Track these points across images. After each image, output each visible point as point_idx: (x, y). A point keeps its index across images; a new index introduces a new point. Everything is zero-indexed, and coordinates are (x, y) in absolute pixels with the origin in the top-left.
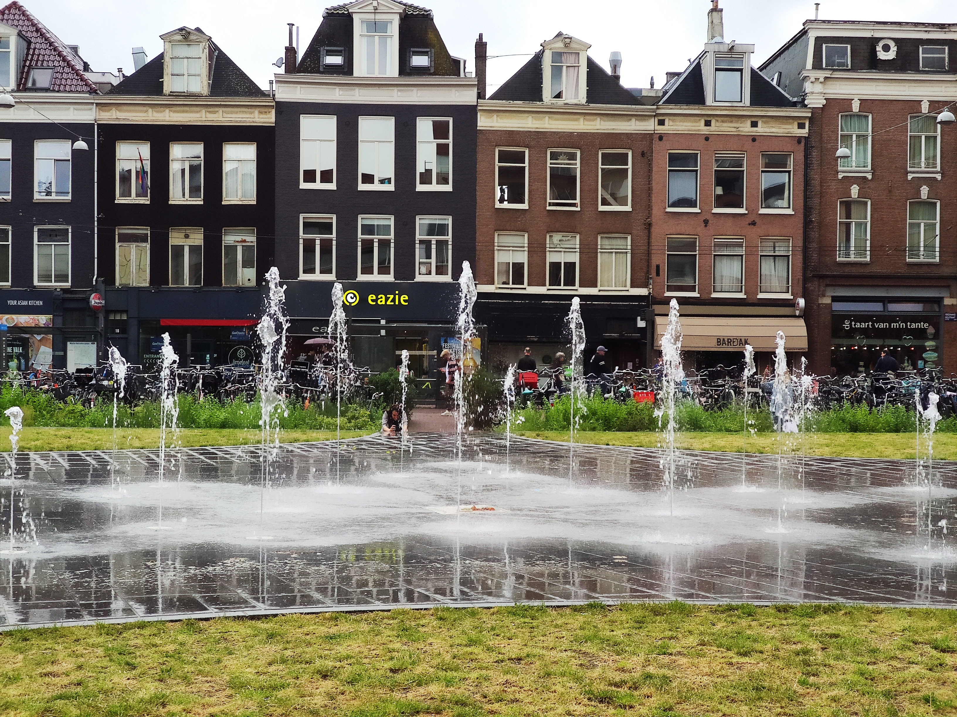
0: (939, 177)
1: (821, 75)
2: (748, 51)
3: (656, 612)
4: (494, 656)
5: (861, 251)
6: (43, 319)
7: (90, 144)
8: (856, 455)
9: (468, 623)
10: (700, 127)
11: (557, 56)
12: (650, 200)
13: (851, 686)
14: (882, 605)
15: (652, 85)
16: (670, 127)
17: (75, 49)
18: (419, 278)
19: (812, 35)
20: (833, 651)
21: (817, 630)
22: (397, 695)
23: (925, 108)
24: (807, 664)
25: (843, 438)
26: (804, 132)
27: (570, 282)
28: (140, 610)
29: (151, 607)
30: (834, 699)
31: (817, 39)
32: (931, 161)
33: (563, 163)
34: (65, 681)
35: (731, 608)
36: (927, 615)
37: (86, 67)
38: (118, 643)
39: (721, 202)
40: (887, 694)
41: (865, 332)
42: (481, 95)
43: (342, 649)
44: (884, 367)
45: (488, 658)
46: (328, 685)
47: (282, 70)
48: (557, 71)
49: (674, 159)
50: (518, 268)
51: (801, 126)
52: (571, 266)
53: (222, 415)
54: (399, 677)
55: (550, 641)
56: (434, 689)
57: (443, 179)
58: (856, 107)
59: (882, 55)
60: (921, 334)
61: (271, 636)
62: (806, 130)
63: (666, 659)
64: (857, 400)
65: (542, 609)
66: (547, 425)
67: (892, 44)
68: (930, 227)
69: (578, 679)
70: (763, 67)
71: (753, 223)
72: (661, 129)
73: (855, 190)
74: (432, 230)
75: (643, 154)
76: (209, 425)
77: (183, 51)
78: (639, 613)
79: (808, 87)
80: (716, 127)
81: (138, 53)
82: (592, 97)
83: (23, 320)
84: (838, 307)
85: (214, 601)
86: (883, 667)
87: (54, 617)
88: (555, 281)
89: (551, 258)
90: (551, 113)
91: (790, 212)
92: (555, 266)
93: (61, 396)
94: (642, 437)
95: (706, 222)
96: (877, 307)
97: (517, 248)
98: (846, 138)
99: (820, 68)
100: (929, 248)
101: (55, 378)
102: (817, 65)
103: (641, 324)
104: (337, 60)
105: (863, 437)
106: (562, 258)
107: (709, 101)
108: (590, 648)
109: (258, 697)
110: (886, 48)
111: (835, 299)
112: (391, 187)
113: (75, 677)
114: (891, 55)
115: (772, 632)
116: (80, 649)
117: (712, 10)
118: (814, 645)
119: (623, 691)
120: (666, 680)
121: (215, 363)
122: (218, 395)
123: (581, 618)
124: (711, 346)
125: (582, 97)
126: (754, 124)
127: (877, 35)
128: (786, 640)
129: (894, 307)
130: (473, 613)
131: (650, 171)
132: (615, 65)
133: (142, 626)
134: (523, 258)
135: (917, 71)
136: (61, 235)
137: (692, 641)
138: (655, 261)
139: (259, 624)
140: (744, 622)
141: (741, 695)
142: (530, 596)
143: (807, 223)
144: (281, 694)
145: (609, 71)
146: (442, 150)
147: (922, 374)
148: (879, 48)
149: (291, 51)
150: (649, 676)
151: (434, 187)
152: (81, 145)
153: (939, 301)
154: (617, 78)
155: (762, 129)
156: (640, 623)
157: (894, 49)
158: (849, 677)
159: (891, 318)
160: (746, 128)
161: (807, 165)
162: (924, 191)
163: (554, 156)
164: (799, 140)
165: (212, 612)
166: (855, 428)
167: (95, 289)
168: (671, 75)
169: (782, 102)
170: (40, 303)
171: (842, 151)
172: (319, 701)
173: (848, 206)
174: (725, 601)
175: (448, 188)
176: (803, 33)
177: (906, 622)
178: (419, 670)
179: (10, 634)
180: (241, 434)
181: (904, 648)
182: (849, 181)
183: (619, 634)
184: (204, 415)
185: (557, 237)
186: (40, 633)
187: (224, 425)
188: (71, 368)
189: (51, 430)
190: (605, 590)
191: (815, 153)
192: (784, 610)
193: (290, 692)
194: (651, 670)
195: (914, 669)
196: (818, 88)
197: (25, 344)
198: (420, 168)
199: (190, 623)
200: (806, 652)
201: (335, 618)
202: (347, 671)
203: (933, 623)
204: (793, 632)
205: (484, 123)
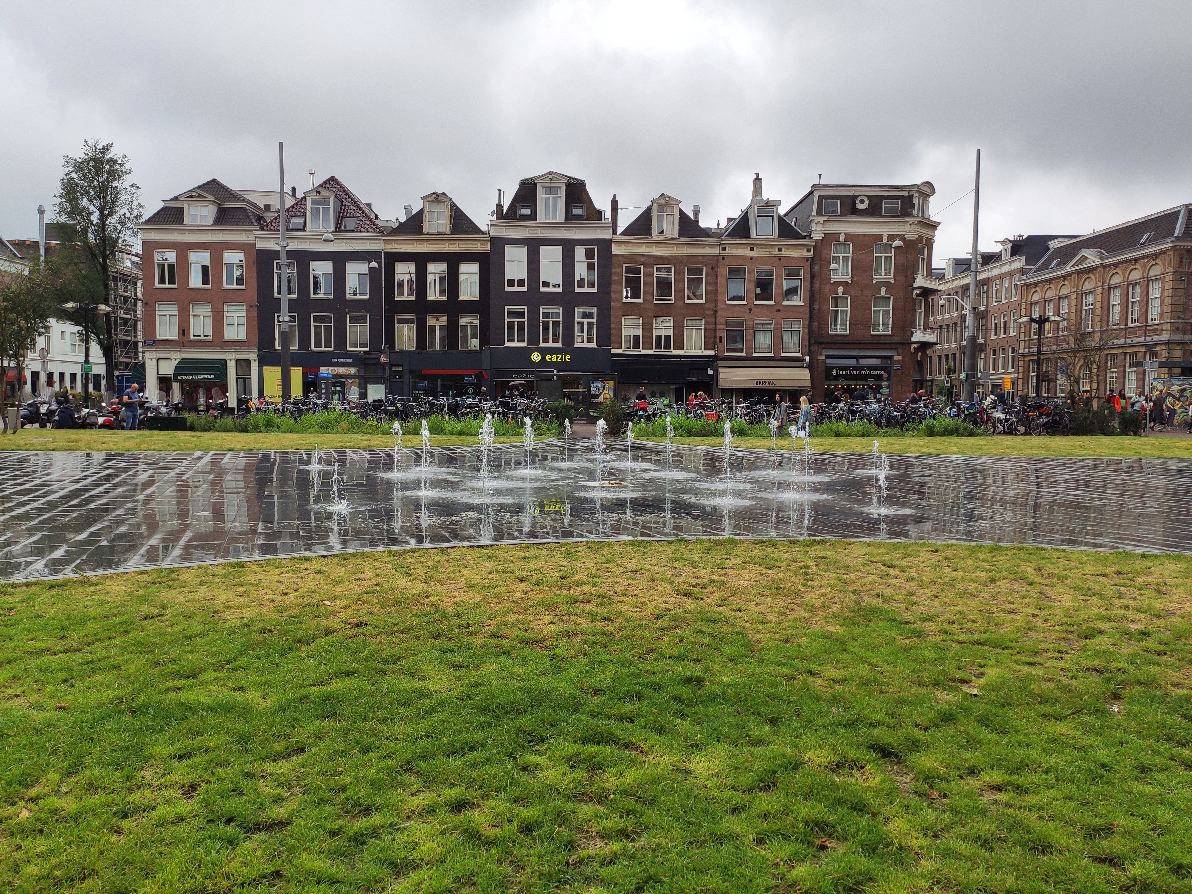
0: (892, 281)
1: (822, 219)
2: (778, 203)
3: (718, 544)
4: (622, 569)
5: (843, 327)
6: (353, 370)
7: (380, 264)
8: (838, 451)
9: (606, 550)
10: (748, 252)
11: (661, 208)
12: (716, 296)
13: (833, 587)
14: (852, 540)
15: (718, 225)
16: (729, 252)
17: (370, 206)
18: (577, 345)
19: (816, 194)
20: (822, 567)
21: (813, 554)
22: (564, 592)
23: (885, 239)
24: (806, 574)
25: (831, 440)
26: (811, 254)
27: (667, 347)
28: (413, 541)
29: (420, 540)
30: (823, 595)
31: (819, 196)
32: (887, 271)
33: (664, 274)
34: (370, 583)
35: (762, 542)
36: (880, 545)
37: (377, 217)
38: (400, 561)
39: (759, 297)
40: (854, 592)
41: (845, 377)
42: (614, 233)
43: (531, 565)
44: (855, 398)
45: (618, 571)
46: (524, 585)
47: (494, 218)
48: (660, 217)
49: (731, 271)
50: (636, 338)
51: (809, 251)
52: (668, 337)
53: (460, 427)
54: (565, 581)
55: (654, 561)
56: (586, 588)
57: (591, 285)
58: (842, 239)
59: (859, 206)
60: (879, 378)
61: (490, 557)
62: (812, 253)
63: (723, 571)
64: (840, 418)
65: (649, 542)
66: (653, 433)
67: (866, 199)
68: (886, 313)
69: (671, 583)
70: (786, 215)
71: (779, 311)
72: (723, 253)
73: (841, 290)
74: (585, 315)
75: (712, 268)
76: (452, 433)
77: (435, 207)
78: (707, 545)
79: (813, 226)
80: (757, 252)
81: (408, 208)
82: (682, 234)
83: (341, 370)
84: (829, 361)
85: (456, 537)
86: (852, 576)
87: (362, 546)
88: (658, 346)
89: (656, 332)
90: (656, 243)
91: (801, 303)
92: (659, 337)
93: (364, 416)
94: (710, 440)
95: (750, 310)
96: (853, 361)
97: (636, 327)
98: (836, 258)
99: (822, 215)
100: (885, 325)
101: (360, 406)
102: (819, 213)
103: (710, 372)
104: (527, 212)
105: (843, 440)
106: (663, 332)
107: (753, 235)
108: (677, 564)
109: (483, 592)
110: (862, 202)
111: (827, 357)
112: (560, 290)
113: (375, 581)
114: (865, 206)
115: (786, 556)
116: (377, 564)
117: (755, 180)
118: (811, 563)
119: (698, 589)
120: (723, 583)
121: (455, 396)
122: (457, 416)
123: (673, 547)
124: (752, 385)
125: (676, 234)
126: (780, 250)
127: (857, 193)
128: (795, 560)
129: (863, 362)
130: (609, 544)
131: (717, 278)
132: (696, 213)
133: (414, 551)
134: (639, 332)
135: (881, 216)
136: (363, 319)
137: (739, 561)
138: (719, 333)
139: (483, 550)
140: (770, 550)
141: (767, 592)
142: (643, 534)
143: (811, 310)
144: (496, 591)
145: (692, 217)
146: (591, 267)
147: (879, 401)
148: (858, 202)
149: (499, 206)
150: (713, 581)
151: (586, 289)
152: (374, 264)
153: (890, 357)
154: (697, 221)
155: (784, 253)
156: (708, 550)
157: (867, 202)
158: (832, 582)
159: (861, 368)
160: (775, 252)
161: (812, 275)
162: (883, 290)
163: (658, 270)
164: (807, 259)
165: (455, 543)
166: (838, 435)
167: (383, 352)
168: (730, 220)
169: (797, 236)
170: (351, 360)
171: (833, 266)
172: (518, 595)
173: (836, 299)
174: (758, 538)
175: (594, 290)
176: (811, 193)
177: (867, 550)
178: (577, 577)
179: (336, 556)
180: (471, 439)
181: (864, 565)
182: (837, 284)
183: (696, 557)
184: (448, 428)
185: (660, 320)
186: (354, 555)
187: (461, 433)
188: (370, 400)
189: (359, 436)
190: (688, 531)
191: (817, 267)
192: (794, 542)
193: (501, 590)
194: (714, 577)
195: (871, 577)
196: (820, 227)
197: (342, 385)
198: (577, 278)
199: (442, 550)
200: (806, 567)
201: (527, 547)
202: (535, 578)
203: (883, 550)
204: (798, 555)
205: (616, 249)
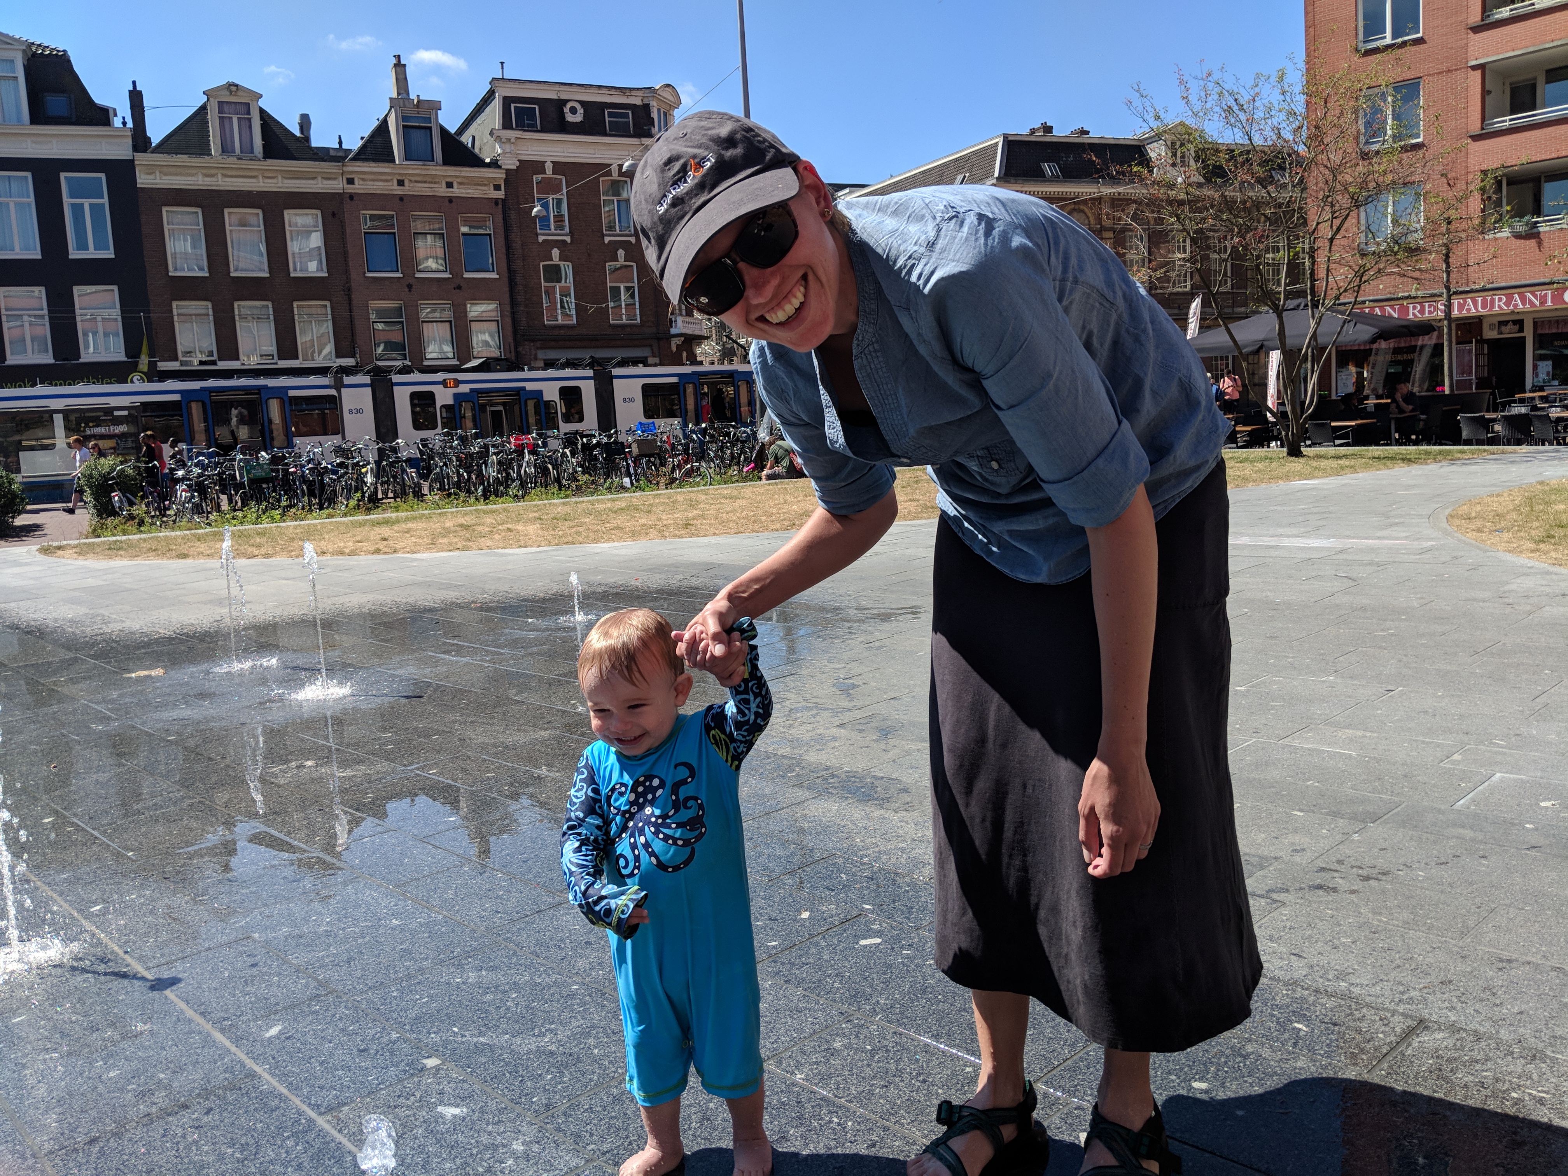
1: (512, 135)
2: (435, 106)
5: (567, 314)
10: (394, 187)
11: (225, 106)
12: (347, 265)
15: (340, 143)
16: (359, 186)
19: (499, 94)
23: (615, 171)
26: (500, 194)
31: (505, 99)
32: (625, 226)
42: (137, 148)
48: (224, 126)
51: (497, 188)
57: (102, 245)
58: (549, 169)
59: (570, 118)
62: (503, 192)
67: (578, 106)
68: (630, 291)
71: (459, 287)
72: (350, 189)
73: (555, 254)
75: (334, 215)
79: (501, 147)
80: (410, 188)
82: (270, 151)
90: (223, 169)
91: (494, 275)
95: (410, 286)
99: (511, 128)
100: (630, 310)
102: (507, 125)
107: (399, 159)
110: (573, 110)
111: (547, 362)
112: (37, 255)
114: (578, 118)
117: (395, 65)
125: (258, 152)
126: (449, 185)
127: (564, 97)
131: (344, 233)
132: (305, 124)
135: (605, 134)
143: (512, 287)
146: (96, 211)
148: (566, 110)
151: (92, 253)
154: (307, 139)
155: (457, 190)
157: (581, 111)
160: (441, 189)
161: (507, 228)
162: (621, 255)
163: (233, 217)
164: (496, 201)
169: (475, 162)
171: (539, 213)
175: (110, 254)
176: (491, 94)
182: (549, 244)
185: (246, 306)
191: (513, 215)
196: (510, 149)
205: (143, 180)
